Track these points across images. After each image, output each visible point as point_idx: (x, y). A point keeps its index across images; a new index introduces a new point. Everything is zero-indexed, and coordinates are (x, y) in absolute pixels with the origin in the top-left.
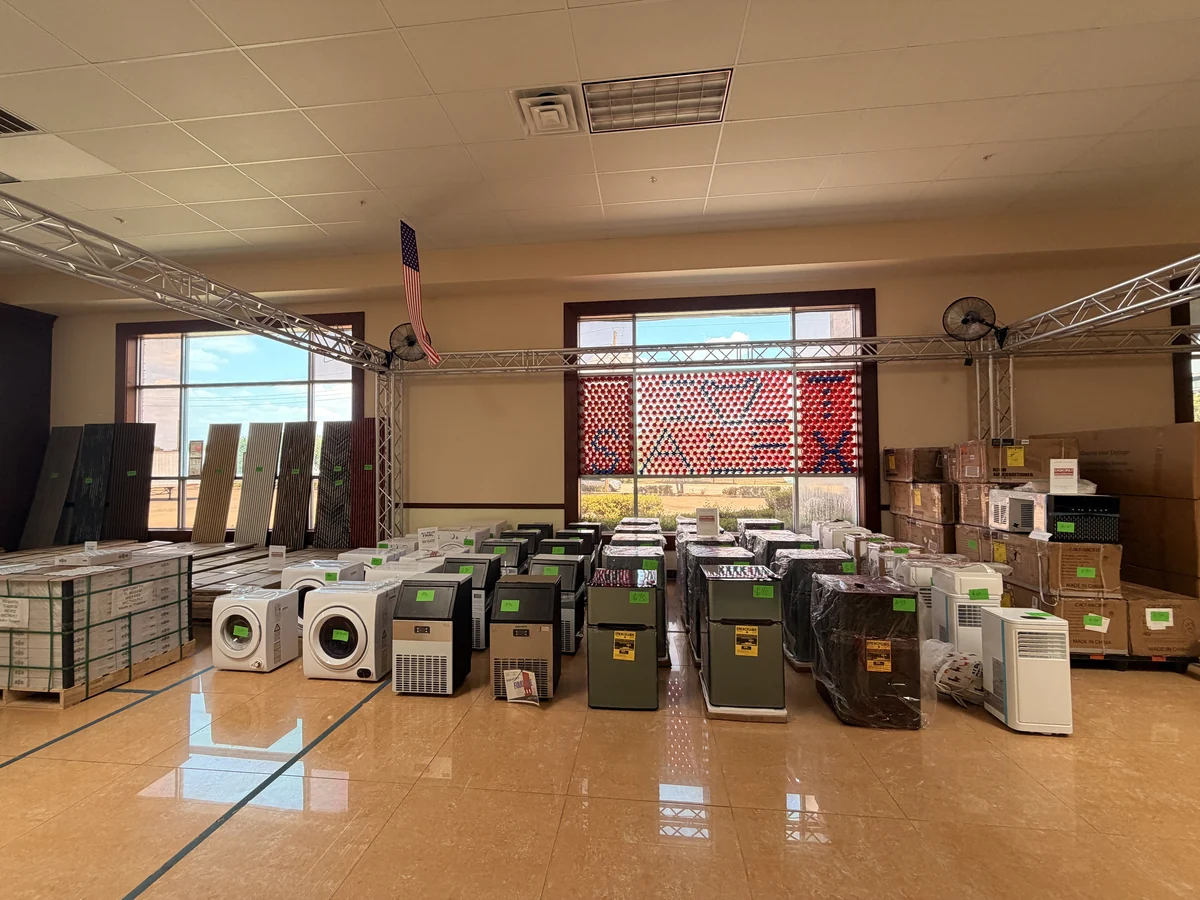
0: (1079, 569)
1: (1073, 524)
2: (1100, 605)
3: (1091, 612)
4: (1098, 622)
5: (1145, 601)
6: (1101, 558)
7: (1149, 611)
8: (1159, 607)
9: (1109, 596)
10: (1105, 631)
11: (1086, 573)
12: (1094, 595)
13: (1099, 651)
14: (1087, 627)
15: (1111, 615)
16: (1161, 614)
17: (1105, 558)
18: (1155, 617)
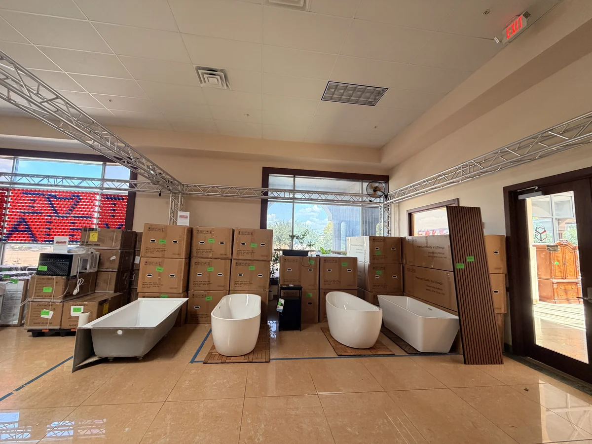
0: (44, 288)
1: (47, 267)
2: (49, 305)
3: (45, 309)
4: (47, 314)
5: (71, 303)
6: (55, 283)
7: (72, 308)
8: (77, 305)
9: (54, 301)
10: (50, 318)
11: (47, 290)
12: (49, 300)
13: (45, 327)
14: (42, 316)
15: (54, 310)
16: (78, 309)
17: (57, 282)
18: (75, 310)
